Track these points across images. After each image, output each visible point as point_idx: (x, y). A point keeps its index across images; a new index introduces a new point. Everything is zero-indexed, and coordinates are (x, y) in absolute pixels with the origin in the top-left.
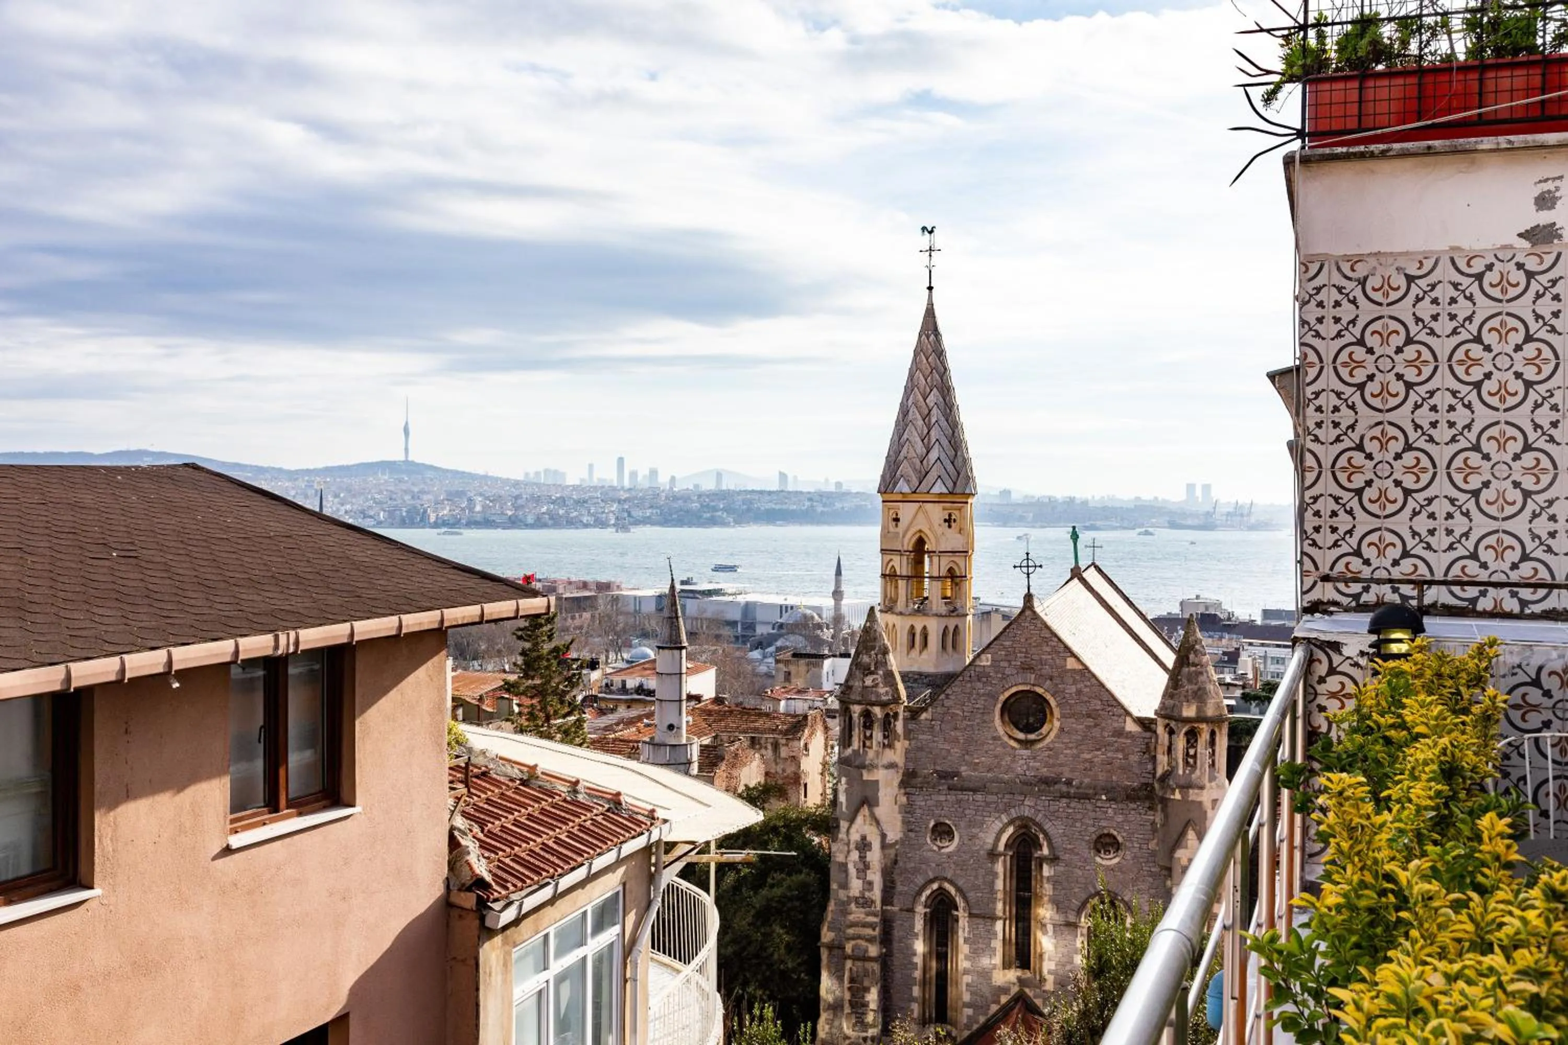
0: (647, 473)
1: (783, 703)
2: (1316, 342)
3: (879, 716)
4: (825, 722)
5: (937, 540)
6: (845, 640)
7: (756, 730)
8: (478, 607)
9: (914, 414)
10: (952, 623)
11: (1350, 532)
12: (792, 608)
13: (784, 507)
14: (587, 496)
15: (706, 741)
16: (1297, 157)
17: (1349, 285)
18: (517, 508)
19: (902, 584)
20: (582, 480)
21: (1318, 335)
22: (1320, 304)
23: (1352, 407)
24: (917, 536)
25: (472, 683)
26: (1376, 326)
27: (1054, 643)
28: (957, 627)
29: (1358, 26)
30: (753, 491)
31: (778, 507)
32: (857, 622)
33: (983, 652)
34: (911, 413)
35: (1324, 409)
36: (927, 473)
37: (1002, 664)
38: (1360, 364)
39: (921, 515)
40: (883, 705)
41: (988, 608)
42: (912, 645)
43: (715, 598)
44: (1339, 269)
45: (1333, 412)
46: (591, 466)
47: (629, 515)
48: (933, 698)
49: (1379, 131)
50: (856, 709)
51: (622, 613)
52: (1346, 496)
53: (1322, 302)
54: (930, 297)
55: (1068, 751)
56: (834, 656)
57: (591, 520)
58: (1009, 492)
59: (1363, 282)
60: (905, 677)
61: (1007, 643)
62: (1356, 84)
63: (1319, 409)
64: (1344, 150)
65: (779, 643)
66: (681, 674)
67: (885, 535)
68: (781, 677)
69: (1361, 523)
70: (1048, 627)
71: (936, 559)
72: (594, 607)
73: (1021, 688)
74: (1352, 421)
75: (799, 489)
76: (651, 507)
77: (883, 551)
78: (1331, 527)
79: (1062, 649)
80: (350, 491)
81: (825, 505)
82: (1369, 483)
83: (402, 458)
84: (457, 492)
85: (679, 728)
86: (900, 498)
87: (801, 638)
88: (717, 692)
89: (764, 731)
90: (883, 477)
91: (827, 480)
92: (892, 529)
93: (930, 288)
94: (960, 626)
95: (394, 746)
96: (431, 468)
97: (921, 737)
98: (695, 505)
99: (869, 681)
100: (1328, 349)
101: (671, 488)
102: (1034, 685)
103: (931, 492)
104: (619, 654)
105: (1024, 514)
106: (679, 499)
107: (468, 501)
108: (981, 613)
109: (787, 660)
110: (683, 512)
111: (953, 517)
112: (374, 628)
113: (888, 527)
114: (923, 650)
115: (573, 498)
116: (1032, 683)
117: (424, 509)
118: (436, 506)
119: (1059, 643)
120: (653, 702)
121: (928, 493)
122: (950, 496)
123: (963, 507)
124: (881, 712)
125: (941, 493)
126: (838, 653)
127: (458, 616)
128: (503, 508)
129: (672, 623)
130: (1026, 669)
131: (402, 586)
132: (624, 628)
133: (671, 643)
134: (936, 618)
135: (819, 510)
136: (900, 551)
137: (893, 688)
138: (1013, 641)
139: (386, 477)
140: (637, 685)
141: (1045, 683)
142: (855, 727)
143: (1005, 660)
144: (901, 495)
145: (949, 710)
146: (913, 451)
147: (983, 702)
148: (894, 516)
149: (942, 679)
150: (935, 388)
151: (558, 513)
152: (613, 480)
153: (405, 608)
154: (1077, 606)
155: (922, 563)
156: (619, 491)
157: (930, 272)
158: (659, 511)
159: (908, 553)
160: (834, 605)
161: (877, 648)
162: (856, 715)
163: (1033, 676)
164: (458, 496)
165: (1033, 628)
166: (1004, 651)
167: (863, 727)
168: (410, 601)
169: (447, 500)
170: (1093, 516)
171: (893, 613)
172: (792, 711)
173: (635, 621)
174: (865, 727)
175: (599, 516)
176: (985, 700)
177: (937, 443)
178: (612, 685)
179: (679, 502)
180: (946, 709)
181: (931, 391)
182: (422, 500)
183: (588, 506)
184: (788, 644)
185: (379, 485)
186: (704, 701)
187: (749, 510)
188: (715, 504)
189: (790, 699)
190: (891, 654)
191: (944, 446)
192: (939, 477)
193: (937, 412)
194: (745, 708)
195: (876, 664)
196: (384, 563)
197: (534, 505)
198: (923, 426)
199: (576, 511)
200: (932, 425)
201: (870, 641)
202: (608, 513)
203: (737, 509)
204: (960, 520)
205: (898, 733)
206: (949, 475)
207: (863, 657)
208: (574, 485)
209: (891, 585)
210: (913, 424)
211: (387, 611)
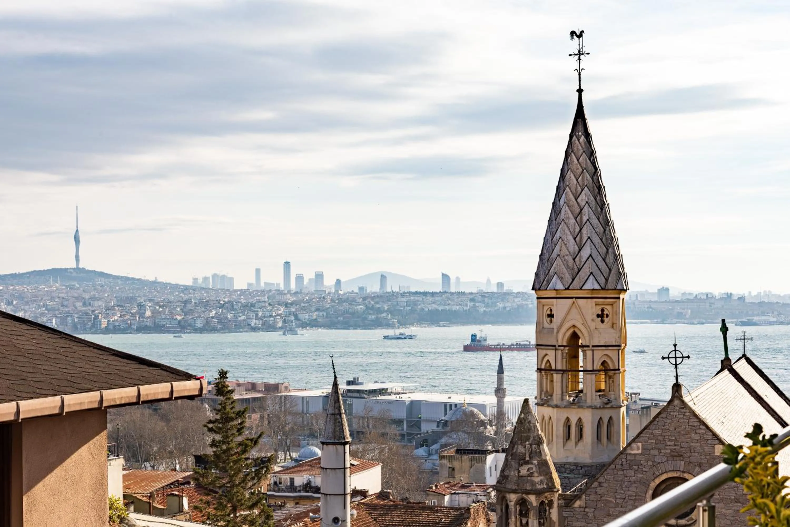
0: (313, 277)
1: (447, 498)
3: (535, 504)
4: (487, 515)
5: (591, 335)
8: (135, 388)
9: (565, 212)
10: (606, 414)
12: (456, 405)
13: (448, 308)
14: (254, 300)
18: (186, 313)
19: (557, 377)
20: (250, 285)
24: (571, 331)
25: (142, 480)
27: (702, 430)
28: (611, 418)
30: (416, 293)
31: (441, 308)
32: (514, 415)
33: (634, 441)
34: (562, 212)
36: (579, 270)
37: (652, 452)
39: (574, 311)
40: (538, 493)
41: (648, 403)
42: (568, 437)
43: (381, 397)
46: (258, 271)
47: (297, 318)
48: (587, 487)
50: (513, 498)
51: (290, 413)
56: (497, 451)
57: (259, 324)
58: (667, 290)
60: (560, 468)
61: (657, 432)
65: (443, 440)
66: (345, 468)
67: (539, 332)
68: (445, 473)
70: (696, 416)
71: (589, 353)
72: (262, 408)
73: (671, 475)
75: (462, 290)
76: (317, 310)
77: (539, 346)
79: (710, 437)
80: (22, 298)
81: (487, 305)
83: (74, 266)
84: (127, 298)
85: (344, 521)
86: (553, 294)
87: (464, 435)
88: (383, 488)
90: (537, 275)
91: (489, 281)
92: (546, 325)
94: (614, 418)
95: (60, 518)
96: (102, 274)
97: (576, 524)
98: (361, 308)
99: (524, 471)
101: (337, 291)
102: (683, 472)
103: (583, 288)
104: (288, 453)
105: (682, 311)
106: (344, 301)
107: (138, 307)
108: (640, 407)
109: (451, 456)
110: (349, 314)
111: (606, 312)
112: (38, 407)
113: (543, 322)
114: (579, 441)
115: (241, 303)
116: (682, 470)
117: (95, 315)
118: (108, 312)
119: (707, 431)
120: (319, 498)
121: (581, 289)
122: (602, 291)
123: (615, 302)
124: (536, 500)
125: (593, 289)
126: (500, 449)
127: (116, 397)
128: (172, 313)
129: (335, 420)
130: (675, 456)
131: (65, 371)
132: (292, 428)
133: (335, 438)
134: (590, 410)
135: (482, 310)
136: (555, 346)
137: (547, 477)
138: (662, 429)
139: (57, 285)
140: (305, 482)
141: (694, 469)
142: (511, 516)
143: (655, 448)
144: (555, 291)
145: (601, 497)
146: (566, 249)
147: (634, 489)
148: (549, 312)
149: (596, 469)
150: (586, 187)
151: (227, 317)
152: (280, 284)
153: (67, 389)
154: (727, 396)
155: (576, 357)
156: (285, 294)
157: (580, 75)
158: (325, 314)
159: (562, 348)
160: (496, 402)
161: (531, 439)
162: (512, 503)
163: (682, 463)
164: (128, 302)
165: (682, 416)
166: (654, 439)
167: (519, 515)
168: (72, 383)
169: (118, 306)
170: (747, 312)
171: (549, 406)
172: (456, 505)
173: (303, 422)
174: (521, 514)
175: (267, 319)
176: (637, 488)
177: (589, 240)
178: (280, 483)
179: (344, 304)
180: (599, 496)
181: (582, 190)
182: (93, 307)
183: (256, 309)
184: (451, 441)
185: (51, 292)
186: (369, 496)
187: (413, 311)
188: (380, 306)
189: (455, 493)
190: (545, 445)
191: (596, 244)
192: (591, 273)
193: (589, 211)
194: (410, 503)
195: (531, 453)
196: (48, 351)
197: (203, 309)
198: (575, 224)
199: (244, 315)
200: (584, 223)
201: (524, 433)
202: (275, 316)
203: (401, 310)
204: (613, 315)
205: (553, 521)
206: (601, 272)
207: (517, 448)
208: (242, 290)
209: (547, 379)
210: (566, 223)
211: (51, 392)
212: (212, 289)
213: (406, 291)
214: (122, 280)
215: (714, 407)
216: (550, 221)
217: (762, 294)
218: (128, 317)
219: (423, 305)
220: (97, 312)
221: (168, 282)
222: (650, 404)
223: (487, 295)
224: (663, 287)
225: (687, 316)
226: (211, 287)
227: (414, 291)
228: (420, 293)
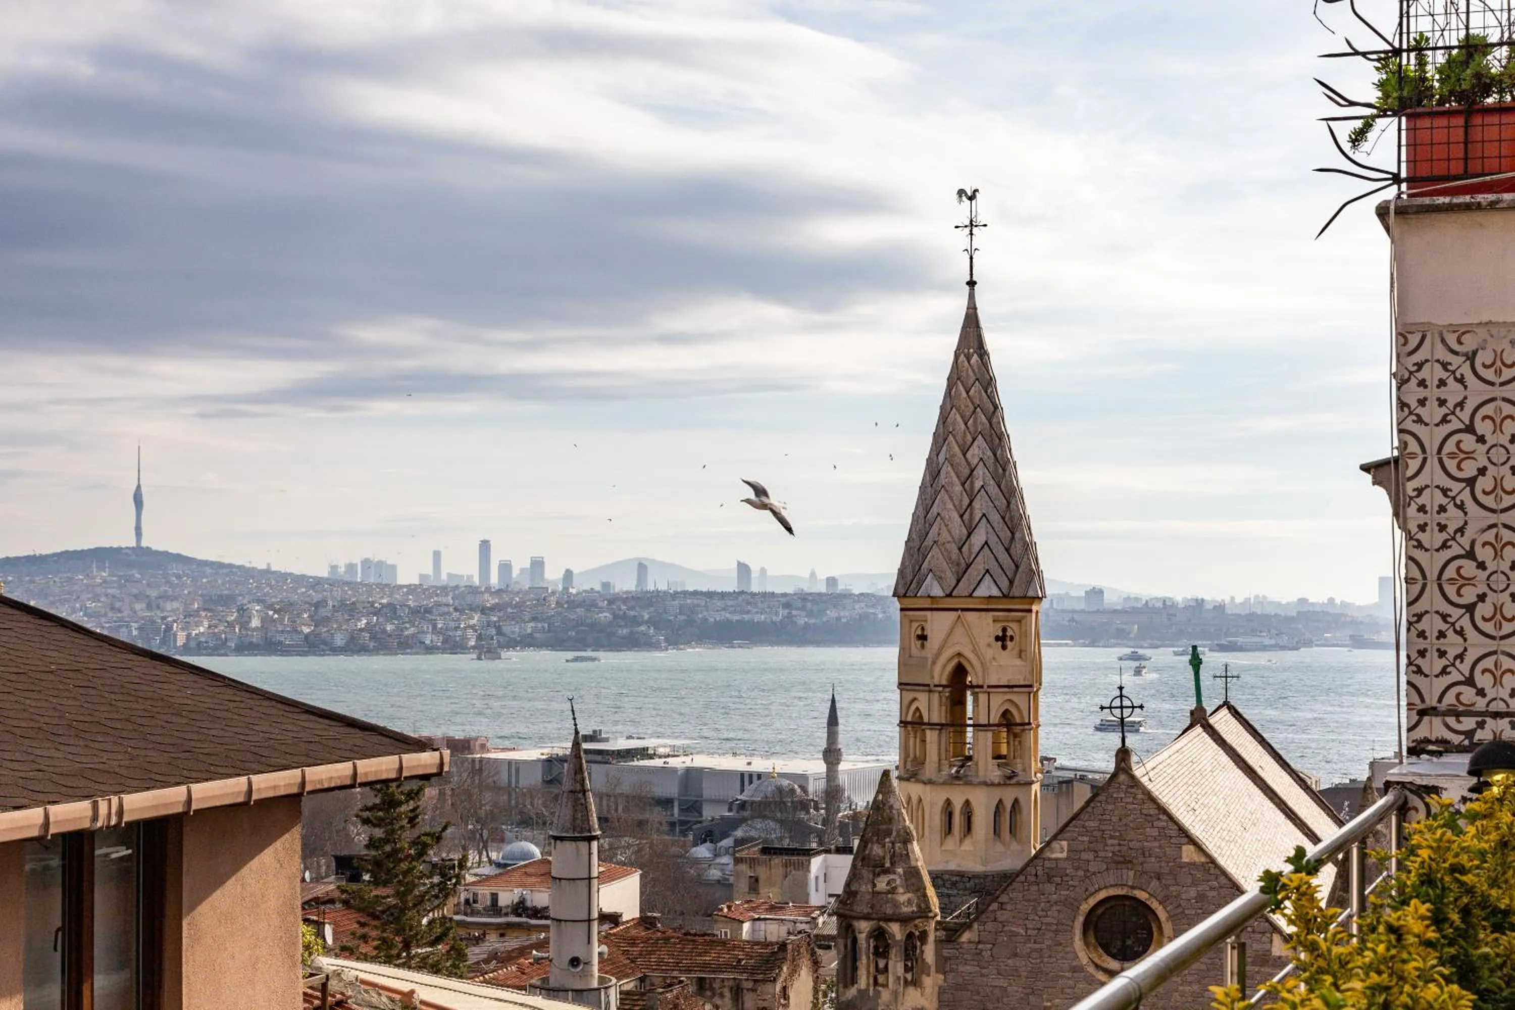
0: (527, 565)
1: (746, 926)
2: (1417, 429)
3: (899, 937)
4: (813, 953)
5: (985, 669)
6: (843, 826)
7: (704, 967)
8: (349, 764)
9: (948, 475)
10: (1008, 795)
11: (1461, 657)
12: (759, 776)
13: (746, 617)
14: (430, 602)
15: (629, 984)
16: (1392, 207)
17: (1456, 361)
18: (318, 622)
19: (931, 736)
20: (422, 576)
21: (1420, 420)
22: (1422, 383)
23: (1461, 507)
24: (954, 662)
26: (1488, 410)
27: (1163, 821)
28: (1016, 801)
29: (1464, 51)
30: (696, 593)
31: (735, 618)
32: (863, 799)
33: (1055, 837)
34: (943, 474)
35: (1428, 508)
36: (968, 566)
37: (1084, 856)
38: (1470, 455)
39: (959, 631)
40: (905, 920)
41: (1070, 775)
42: (949, 830)
44: (1443, 341)
45: (1438, 513)
46: (437, 555)
47: (500, 632)
48: (980, 910)
49: (1488, 178)
50: (864, 927)
51: (488, 788)
52: (1456, 613)
53: (1424, 380)
54: (972, 297)
55: (1187, 988)
56: (828, 851)
57: (438, 641)
58: (1101, 592)
59: (1471, 357)
60: (936, 877)
61: (1092, 824)
62: (1460, 121)
63: (1422, 509)
64: (1447, 200)
65: (739, 833)
66: (590, 879)
67: (904, 663)
68: (744, 885)
69: (1473, 645)
71: (983, 698)
73: (1112, 892)
74: (1461, 524)
75: (769, 589)
76: (534, 619)
77: (902, 685)
78: (1438, 650)
79: (1174, 832)
81: (810, 614)
82: (1482, 598)
83: (132, 543)
84: (221, 596)
85: (588, 963)
86: (926, 603)
87: (772, 824)
88: (642, 910)
89: (719, 969)
90: (901, 572)
91: (813, 574)
92: (915, 651)
93: (972, 284)
94: (1022, 800)
96: (179, 558)
97: (961, 968)
98: (605, 616)
99: (882, 884)
100: (1432, 437)
101: (566, 589)
102: (1133, 888)
103: (974, 594)
104: (485, 853)
105: (1124, 627)
106: (579, 606)
107: (238, 611)
108: (1056, 781)
109: (754, 859)
110: (586, 626)
111: (1009, 633)
112: (217, 793)
113: (910, 648)
114: (965, 836)
115: (408, 606)
116: (1130, 884)
117: (166, 625)
118: (187, 620)
119: (1170, 824)
120: (548, 927)
121: (971, 596)
122: (1005, 600)
123: (1024, 617)
124: (901, 930)
125: (990, 597)
126: (833, 847)
127: (324, 777)
128: (295, 622)
129: (576, 800)
130: (1120, 862)
131: (243, 737)
132: (492, 812)
133: (574, 830)
134: (985, 787)
135: (801, 621)
136: (928, 685)
137: (919, 894)
138: (1100, 820)
139: (104, 574)
140: (516, 900)
141: (1150, 883)
142: (861, 955)
143: (1089, 850)
144: (929, 599)
145: (1004, 926)
146: (946, 532)
147: (1056, 914)
148: (919, 632)
149: (993, 881)
150: (980, 436)
151: (385, 629)
152: (472, 576)
153: (254, 766)
154: (1200, 767)
155: (962, 703)
156: (482, 593)
157: (971, 258)
158: (546, 625)
159: (941, 689)
160: (825, 770)
161: (894, 834)
162: (863, 936)
163: (1131, 873)
164: (222, 603)
165: (1130, 800)
166: (1086, 836)
167: (873, 954)
168: (258, 757)
169: (205, 610)
170: (1228, 629)
171: (918, 781)
172: (761, 937)
173: (510, 800)
174: (877, 953)
175: (451, 634)
176: (1059, 911)
177: (984, 519)
178: (475, 901)
179: (578, 610)
180: (1000, 925)
181: (974, 440)
182: (162, 611)
183: (433, 618)
184: (753, 833)
185: (94, 586)
186: (623, 923)
187: (690, 622)
188: (636, 614)
189: (759, 919)
190: (915, 843)
191: (995, 525)
192: (987, 571)
193: (984, 473)
194: (690, 934)
195: (892, 857)
196: (212, 706)
197: (346, 617)
198: (962, 494)
199: (413, 626)
200: (976, 491)
201: (882, 824)
202: (465, 628)
203: (670, 621)
204: (1020, 637)
205: (927, 963)
206: (1002, 569)
207: (872, 849)
208: (410, 585)
209: (915, 738)
210: (947, 491)
211: (231, 771)
212: (361, 583)
213: (679, 590)
214: (212, 568)
215: (1180, 785)
216: (923, 488)
217: (1252, 600)
218: (222, 628)
219: (705, 613)
220: (169, 619)
221: (288, 571)
222: (1073, 776)
223: (810, 598)
224: (1094, 588)
225: (1132, 636)
226: (359, 580)
227: (691, 589)
228: (702, 593)
